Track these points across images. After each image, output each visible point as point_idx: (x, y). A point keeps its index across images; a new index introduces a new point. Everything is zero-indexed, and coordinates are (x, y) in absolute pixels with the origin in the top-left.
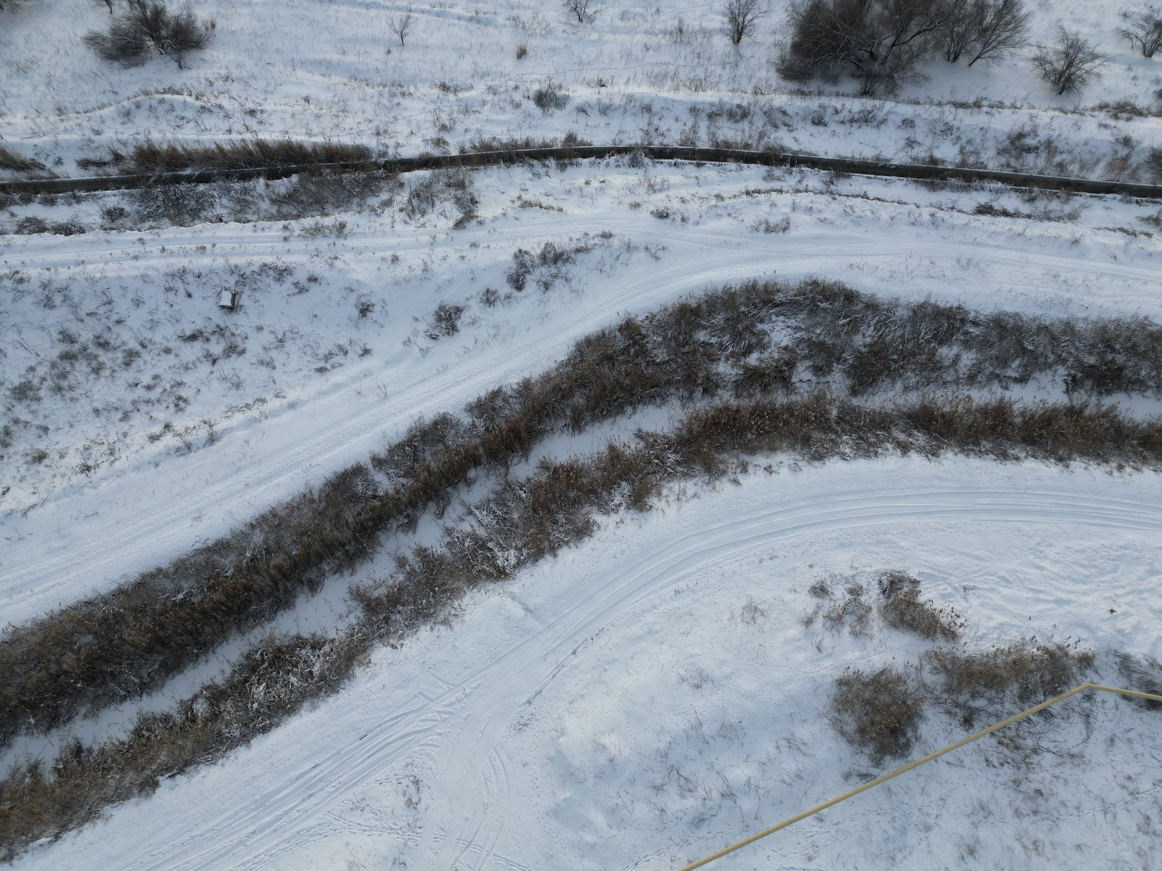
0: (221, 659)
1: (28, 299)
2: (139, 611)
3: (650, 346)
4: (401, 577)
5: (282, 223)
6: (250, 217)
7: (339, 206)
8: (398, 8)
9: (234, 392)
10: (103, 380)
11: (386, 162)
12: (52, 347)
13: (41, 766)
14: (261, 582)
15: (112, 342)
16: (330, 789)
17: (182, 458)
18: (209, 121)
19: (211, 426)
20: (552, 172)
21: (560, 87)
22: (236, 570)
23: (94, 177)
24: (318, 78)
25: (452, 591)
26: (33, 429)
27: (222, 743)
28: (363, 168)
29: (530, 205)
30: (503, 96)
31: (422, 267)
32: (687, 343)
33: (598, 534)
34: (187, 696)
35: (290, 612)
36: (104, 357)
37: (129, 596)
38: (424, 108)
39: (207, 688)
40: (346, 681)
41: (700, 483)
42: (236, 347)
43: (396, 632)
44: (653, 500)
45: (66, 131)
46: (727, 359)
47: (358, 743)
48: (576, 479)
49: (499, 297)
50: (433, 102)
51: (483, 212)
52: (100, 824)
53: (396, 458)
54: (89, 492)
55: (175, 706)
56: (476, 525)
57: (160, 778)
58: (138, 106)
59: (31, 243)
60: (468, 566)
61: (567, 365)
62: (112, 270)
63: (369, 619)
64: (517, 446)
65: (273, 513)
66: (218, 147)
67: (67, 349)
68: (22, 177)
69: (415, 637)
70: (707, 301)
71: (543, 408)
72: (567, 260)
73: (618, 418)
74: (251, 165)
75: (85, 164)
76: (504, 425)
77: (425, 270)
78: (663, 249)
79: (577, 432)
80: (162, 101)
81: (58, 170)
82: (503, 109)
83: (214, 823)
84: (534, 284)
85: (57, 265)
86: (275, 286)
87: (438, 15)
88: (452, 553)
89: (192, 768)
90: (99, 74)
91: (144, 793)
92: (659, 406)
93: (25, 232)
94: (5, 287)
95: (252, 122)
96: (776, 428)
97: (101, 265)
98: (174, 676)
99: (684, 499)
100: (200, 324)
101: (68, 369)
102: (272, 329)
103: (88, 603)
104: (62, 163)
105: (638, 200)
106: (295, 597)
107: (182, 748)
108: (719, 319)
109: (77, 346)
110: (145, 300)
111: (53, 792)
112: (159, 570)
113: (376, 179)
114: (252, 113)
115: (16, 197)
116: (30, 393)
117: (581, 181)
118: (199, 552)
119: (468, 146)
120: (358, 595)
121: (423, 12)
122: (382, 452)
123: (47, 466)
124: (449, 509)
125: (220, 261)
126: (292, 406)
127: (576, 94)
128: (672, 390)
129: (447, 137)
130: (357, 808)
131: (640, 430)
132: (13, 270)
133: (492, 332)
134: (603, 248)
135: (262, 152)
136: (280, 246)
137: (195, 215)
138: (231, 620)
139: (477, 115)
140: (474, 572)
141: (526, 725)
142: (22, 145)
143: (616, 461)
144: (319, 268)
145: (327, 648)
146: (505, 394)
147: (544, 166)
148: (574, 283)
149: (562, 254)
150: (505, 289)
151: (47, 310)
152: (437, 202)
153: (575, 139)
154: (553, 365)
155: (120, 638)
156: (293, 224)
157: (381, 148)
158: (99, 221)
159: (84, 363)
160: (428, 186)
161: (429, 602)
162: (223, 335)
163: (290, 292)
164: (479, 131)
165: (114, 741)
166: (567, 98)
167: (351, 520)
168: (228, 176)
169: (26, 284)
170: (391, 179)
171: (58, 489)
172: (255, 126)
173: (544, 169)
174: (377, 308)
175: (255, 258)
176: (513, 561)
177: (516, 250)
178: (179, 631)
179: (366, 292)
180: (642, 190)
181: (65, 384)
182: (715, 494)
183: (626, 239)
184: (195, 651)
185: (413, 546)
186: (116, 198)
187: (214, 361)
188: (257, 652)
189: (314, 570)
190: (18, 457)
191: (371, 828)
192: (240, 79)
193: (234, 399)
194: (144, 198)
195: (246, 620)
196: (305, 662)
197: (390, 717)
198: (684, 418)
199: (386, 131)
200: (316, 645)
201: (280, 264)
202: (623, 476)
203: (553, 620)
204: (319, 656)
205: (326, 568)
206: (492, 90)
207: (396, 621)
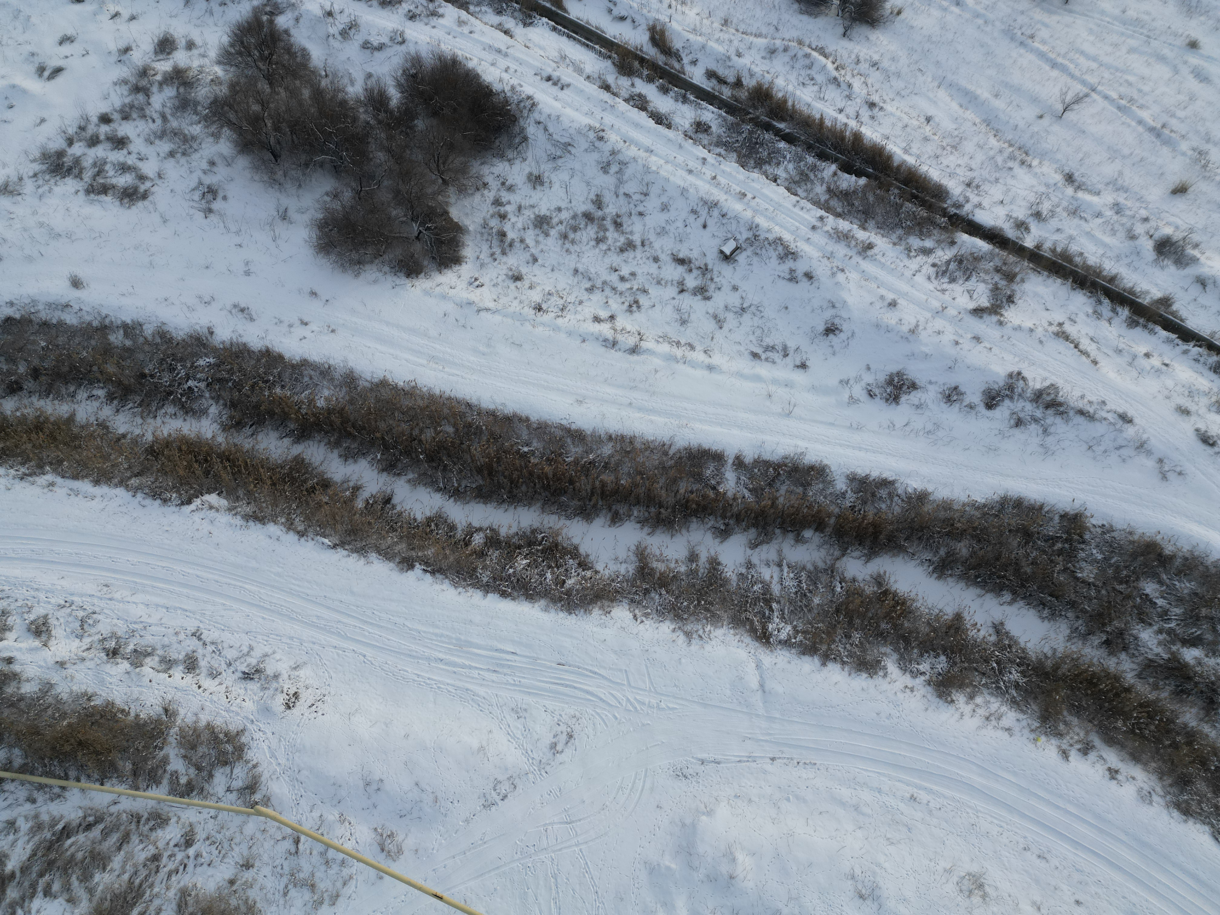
0: (516, 517)
1: (595, 156)
2: (494, 437)
3: (1082, 555)
4: (683, 569)
5: (823, 213)
6: (800, 191)
7: (881, 228)
8: (1084, 83)
9: (677, 325)
10: (597, 250)
11: (955, 214)
12: (584, 202)
13: (361, 490)
14: (584, 484)
15: (625, 226)
16: (510, 679)
17: (603, 349)
18: (832, 93)
19: (641, 340)
20: (1117, 321)
21: (1196, 246)
22: (574, 461)
23: (709, 89)
24: (955, 106)
25: (714, 615)
26: (528, 254)
27: (471, 577)
28: (930, 207)
29: (1066, 337)
30: (1124, 220)
31: (912, 327)
32: (1127, 582)
33: (878, 680)
34: (476, 524)
35: (585, 524)
36: (612, 234)
37: (496, 421)
38: (1033, 186)
39: (492, 530)
40: (582, 610)
41: (1024, 723)
42: (706, 291)
43: (646, 607)
44: (960, 698)
45: (718, 40)
46: (1160, 631)
47: (554, 665)
48: (899, 616)
49: (962, 401)
50: (1047, 185)
51: (1011, 315)
52: (362, 561)
53: (756, 470)
54: (528, 326)
55: (464, 524)
56: (776, 579)
57: (417, 565)
58: (786, 50)
59: (629, 114)
60: (743, 607)
61: (978, 508)
62: (666, 170)
63: (635, 580)
64: (868, 543)
65: (632, 440)
66: (822, 119)
67: (592, 211)
68: (661, 59)
69: (657, 625)
70: (1186, 559)
71: (922, 529)
72: (1062, 413)
73: (989, 596)
74: (835, 149)
75: (711, 75)
76: (870, 516)
77: (912, 331)
78: (1180, 474)
79: (935, 575)
80: (807, 56)
81: (688, 69)
82: (1114, 232)
83: (424, 629)
84: (1007, 413)
85: (633, 142)
86: (774, 261)
87: (1119, 108)
88: (738, 585)
89: (441, 577)
90: (777, 7)
91: (401, 566)
92: (1043, 619)
93: (631, 103)
94: (588, 137)
95: (865, 113)
96: (1158, 741)
97: (662, 162)
98: (479, 502)
99: (994, 723)
100: (694, 255)
101: (582, 226)
102: (744, 296)
103: (469, 405)
104: (695, 65)
105: (1192, 407)
106: (598, 516)
107: (446, 557)
108: (1186, 586)
109: (600, 213)
110: (671, 209)
111: (355, 515)
112: (528, 419)
113: (934, 224)
114: (872, 105)
115: (646, 72)
116: (545, 227)
117: (1142, 349)
118: (562, 427)
119: (1047, 245)
120: (642, 554)
121: (1106, 97)
122: (749, 457)
123: (517, 287)
124: (765, 547)
125: (749, 214)
126: (710, 368)
127: (1209, 263)
128: (1070, 614)
129: (1034, 226)
130: (517, 712)
131: (1002, 624)
132: (602, 127)
133: (930, 426)
134: (1112, 428)
135: (853, 143)
136: (805, 230)
137: (759, 164)
138: (543, 494)
139: (1082, 222)
140: (743, 616)
141: (686, 777)
142: (679, 34)
143: (952, 631)
144: (821, 270)
145: (589, 574)
146: (895, 489)
147: (1114, 310)
148: (1050, 440)
149: (1060, 404)
150: (975, 397)
151: (601, 172)
152: (974, 279)
153: (1170, 305)
154: (963, 498)
155: (469, 446)
156: (830, 219)
157: (961, 199)
158: (687, 126)
159: (595, 228)
160: (977, 259)
161: (688, 607)
162: (704, 275)
163: (782, 275)
164: (1071, 238)
165: (412, 514)
166: (1194, 260)
167: (682, 491)
168: (809, 148)
169: (602, 143)
170: (947, 232)
171: (511, 310)
172: (865, 117)
173: (1111, 314)
174: (842, 336)
175: (777, 228)
176: (783, 636)
177: (1016, 370)
178: (506, 473)
179: (845, 315)
180: (1204, 401)
181: (571, 236)
182: (1031, 746)
183: (1145, 437)
184: (505, 496)
185: (713, 553)
186: (713, 115)
187: (682, 291)
188: (542, 533)
189: (626, 508)
190: (505, 267)
191: (514, 737)
192: (886, 71)
193: (673, 331)
194: (733, 128)
195: (553, 503)
196: (567, 570)
197: (590, 668)
198: (1061, 649)
199: (978, 187)
200: (584, 565)
201: (792, 246)
202: (949, 651)
203: (778, 716)
204: (578, 574)
205: (636, 513)
206: (1118, 208)
207: (652, 599)
